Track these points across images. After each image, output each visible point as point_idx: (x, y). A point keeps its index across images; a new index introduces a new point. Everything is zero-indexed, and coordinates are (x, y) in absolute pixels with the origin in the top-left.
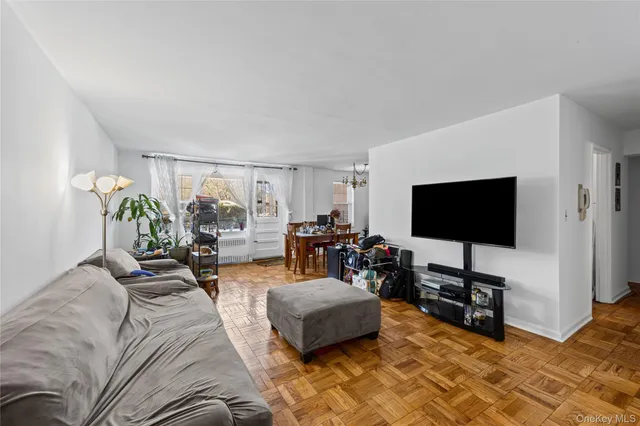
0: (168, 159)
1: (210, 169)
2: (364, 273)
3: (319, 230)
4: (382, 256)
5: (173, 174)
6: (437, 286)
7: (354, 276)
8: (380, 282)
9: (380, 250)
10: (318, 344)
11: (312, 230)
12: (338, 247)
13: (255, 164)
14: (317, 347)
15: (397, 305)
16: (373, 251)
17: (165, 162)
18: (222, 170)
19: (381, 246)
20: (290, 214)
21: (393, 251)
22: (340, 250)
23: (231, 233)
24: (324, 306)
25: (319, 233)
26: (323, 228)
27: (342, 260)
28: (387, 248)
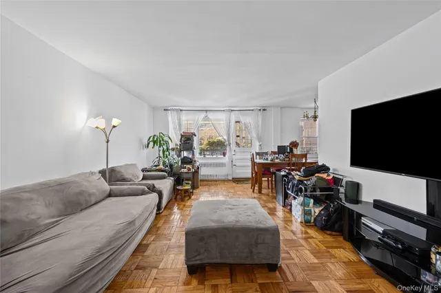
0: (177, 110)
1: (203, 115)
2: (301, 199)
3: (277, 158)
4: (324, 185)
5: (179, 120)
6: (380, 229)
7: (293, 201)
8: (317, 210)
9: (322, 179)
10: (200, 260)
11: (270, 158)
12: (283, 173)
13: (232, 109)
14: (198, 262)
15: (329, 239)
16: (314, 179)
17: (175, 112)
18: (211, 115)
19: (324, 176)
20: (260, 145)
21: (337, 181)
22: (284, 176)
23: (217, 158)
24: (213, 225)
25: (277, 161)
26: (282, 156)
27: (285, 184)
28: (331, 177)
